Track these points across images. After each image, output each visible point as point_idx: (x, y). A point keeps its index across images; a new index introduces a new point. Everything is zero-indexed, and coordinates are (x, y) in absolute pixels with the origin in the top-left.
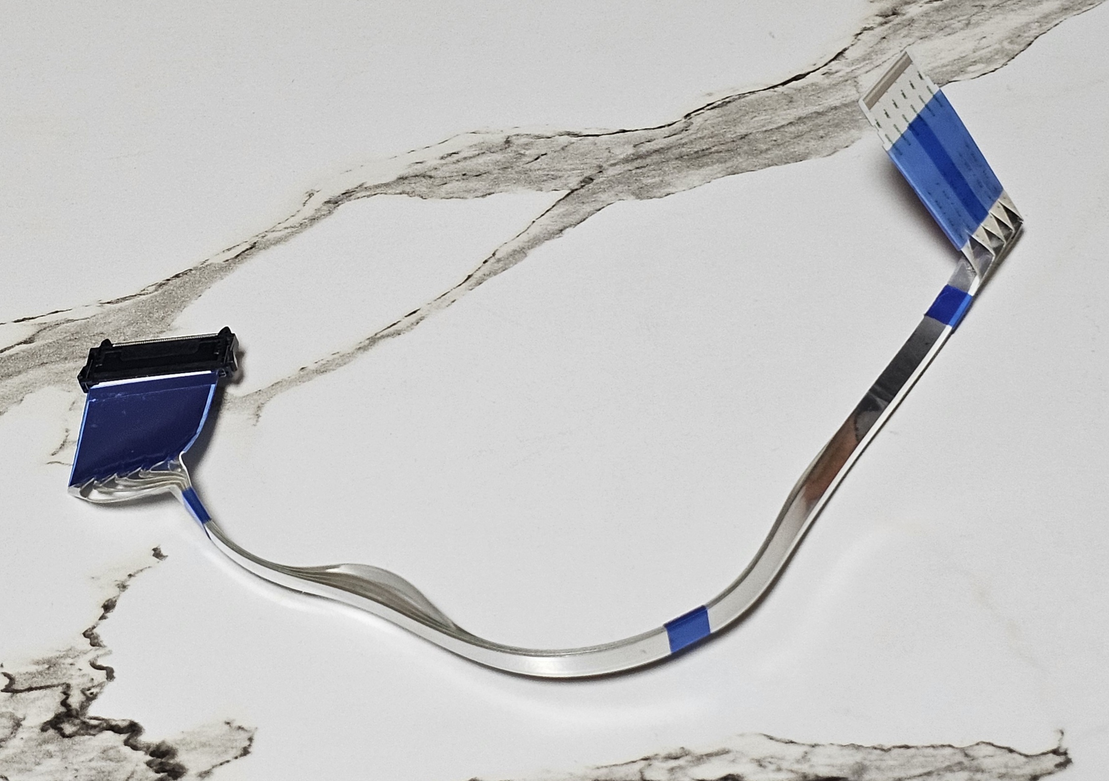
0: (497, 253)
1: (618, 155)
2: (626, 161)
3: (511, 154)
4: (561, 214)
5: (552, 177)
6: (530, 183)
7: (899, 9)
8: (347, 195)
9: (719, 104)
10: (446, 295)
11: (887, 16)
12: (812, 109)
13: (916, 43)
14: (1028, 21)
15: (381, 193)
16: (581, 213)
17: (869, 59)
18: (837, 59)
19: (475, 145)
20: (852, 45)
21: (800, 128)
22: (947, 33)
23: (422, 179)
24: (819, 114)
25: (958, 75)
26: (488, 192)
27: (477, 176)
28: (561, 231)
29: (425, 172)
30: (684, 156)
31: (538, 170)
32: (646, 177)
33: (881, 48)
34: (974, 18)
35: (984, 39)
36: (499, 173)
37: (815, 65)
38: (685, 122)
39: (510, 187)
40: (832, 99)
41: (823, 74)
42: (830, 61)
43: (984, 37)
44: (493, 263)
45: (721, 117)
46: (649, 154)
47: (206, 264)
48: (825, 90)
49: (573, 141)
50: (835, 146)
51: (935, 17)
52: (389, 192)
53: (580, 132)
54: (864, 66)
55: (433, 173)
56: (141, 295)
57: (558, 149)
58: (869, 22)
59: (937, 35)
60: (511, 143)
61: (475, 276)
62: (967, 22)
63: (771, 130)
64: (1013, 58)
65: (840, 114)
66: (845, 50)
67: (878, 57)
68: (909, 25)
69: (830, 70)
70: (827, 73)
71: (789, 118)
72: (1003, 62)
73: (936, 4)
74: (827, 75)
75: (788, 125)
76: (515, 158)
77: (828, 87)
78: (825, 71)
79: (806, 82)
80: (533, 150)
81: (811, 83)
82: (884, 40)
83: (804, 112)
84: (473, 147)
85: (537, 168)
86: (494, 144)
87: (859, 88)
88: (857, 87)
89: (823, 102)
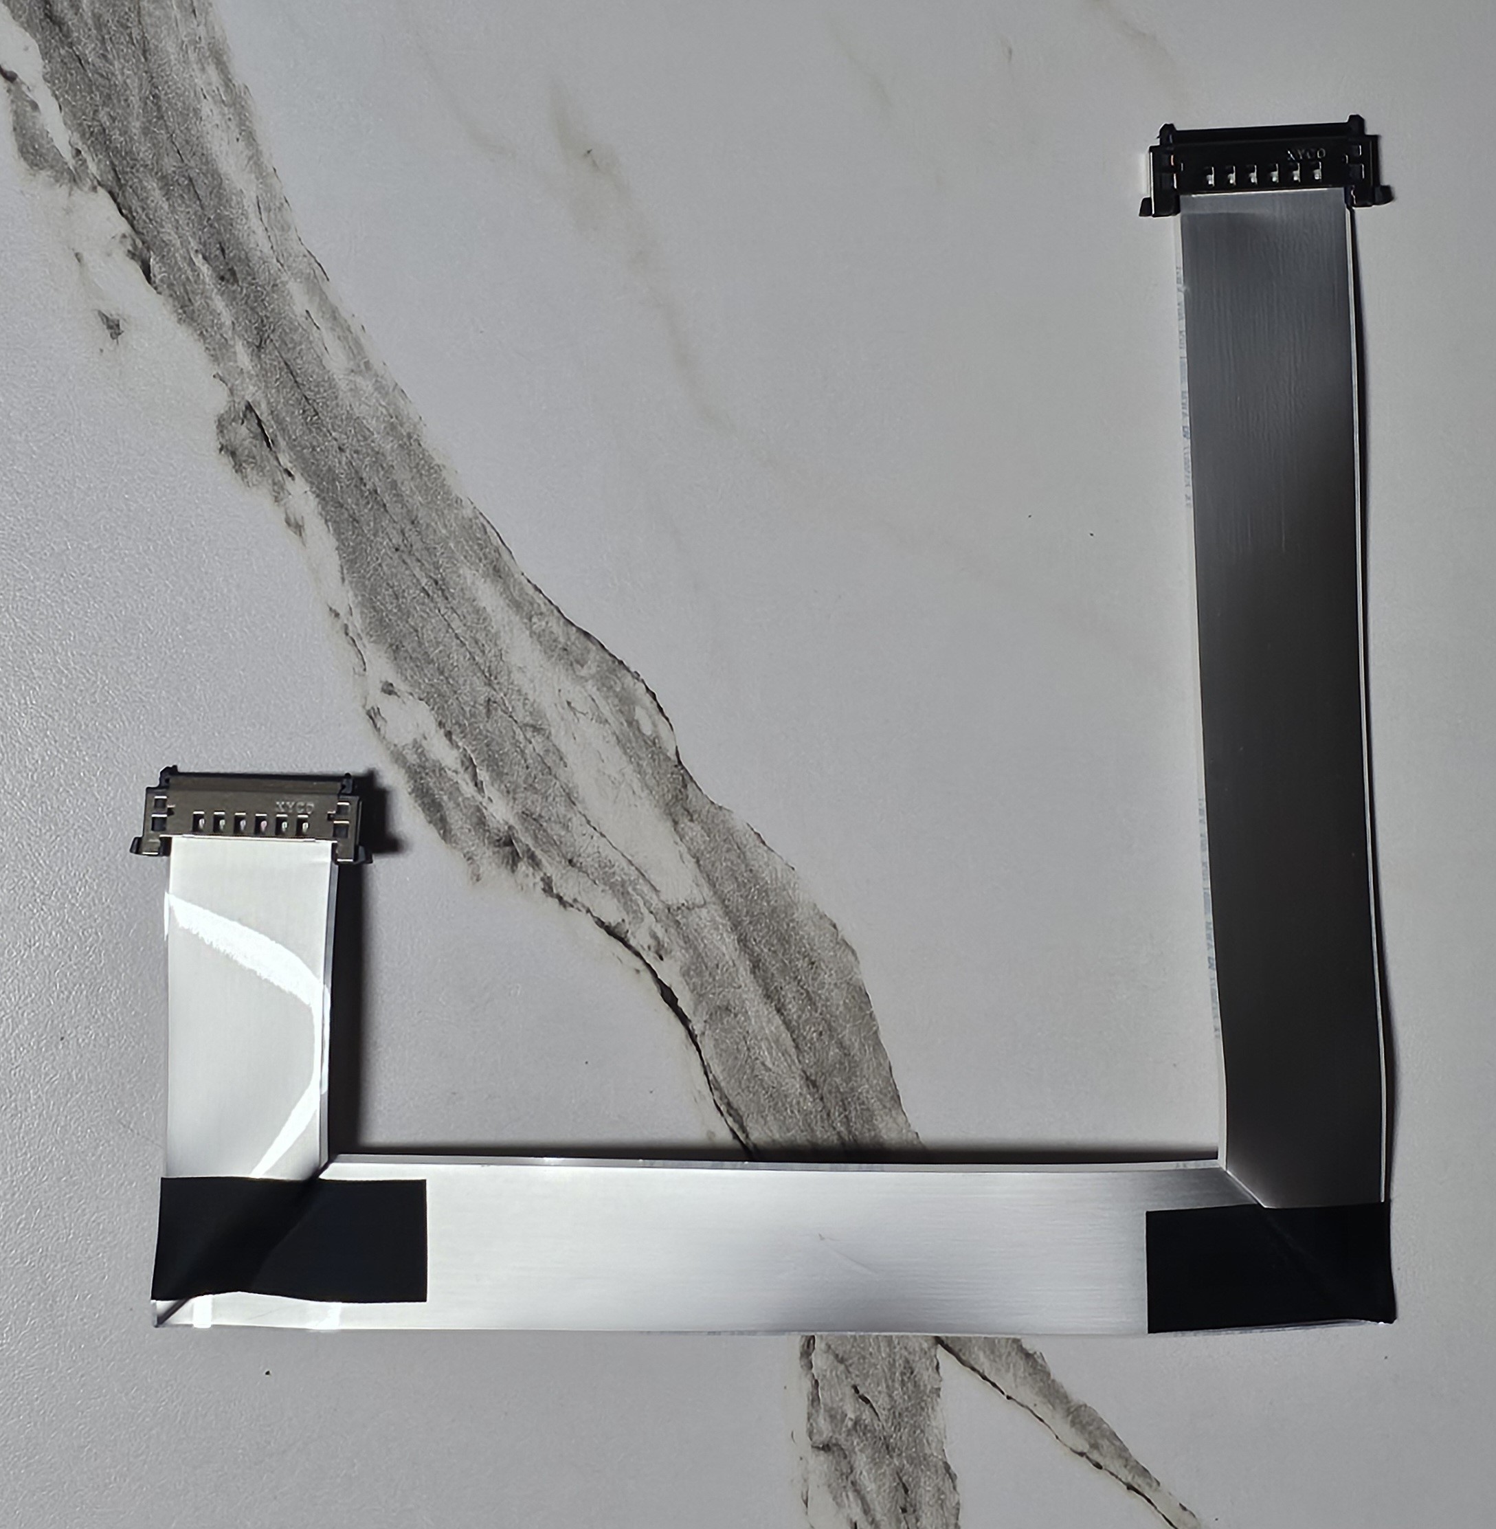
0: (1080, 1449)
3: (855, 1442)
4: (992, 1357)
5: (908, 1374)
6: (922, 1408)
7: (498, 836)
9: (734, 1121)
11: (518, 854)
12: (744, 977)
13: (585, 812)
14: (528, 632)
17: (623, 886)
18: (622, 935)
19: (835, 1498)
20: (588, 911)
21: (790, 995)
22: (559, 762)
24: (756, 966)
25: (663, 750)
26: (942, 1471)
27: (906, 1491)
28: (1028, 1356)
33: (597, 865)
34: (521, 716)
35: (573, 704)
36: (899, 1455)
37: (638, 971)
39: (930, 1438)
40: (719, 944)
41: (661, 958)
42: (628, 947)
43: (569, 703)
44: (1101, 1454)
45: (765, 1119)
48: (699, 955)
49: (823, 1346)
50: (832, 944)
51: (519, 776)
54: (639, 895)
57: (841, 1368)
58: (531, 885)
59: (562, 778)
60: (829, 1442)
61: (1129, 1479)
62: (530, 729)
63: (794, 1040)
64: (621, 662)
65: (756, 935)
66: (601, 923)
67: (619, 872)
68: (535, 819)
69: (649, 948)
70: (657, 952)
71: (766, 1013)
72: (629, 680)
73: (483, 775)
74: (662, 953)
75: (782, 1014)
76: (864, 1434)
77: (691, 951)
78: (652, 954)
79: (681, 987)
80: (845, 1407)
81: (681, 979)
82: (575, 860)
83: (752, 989)
84: (839, 1500)
85: (887, 1399)
86: (833, 1469)
87: (694, 904)
88: (691, 907)
89: (728, 960)
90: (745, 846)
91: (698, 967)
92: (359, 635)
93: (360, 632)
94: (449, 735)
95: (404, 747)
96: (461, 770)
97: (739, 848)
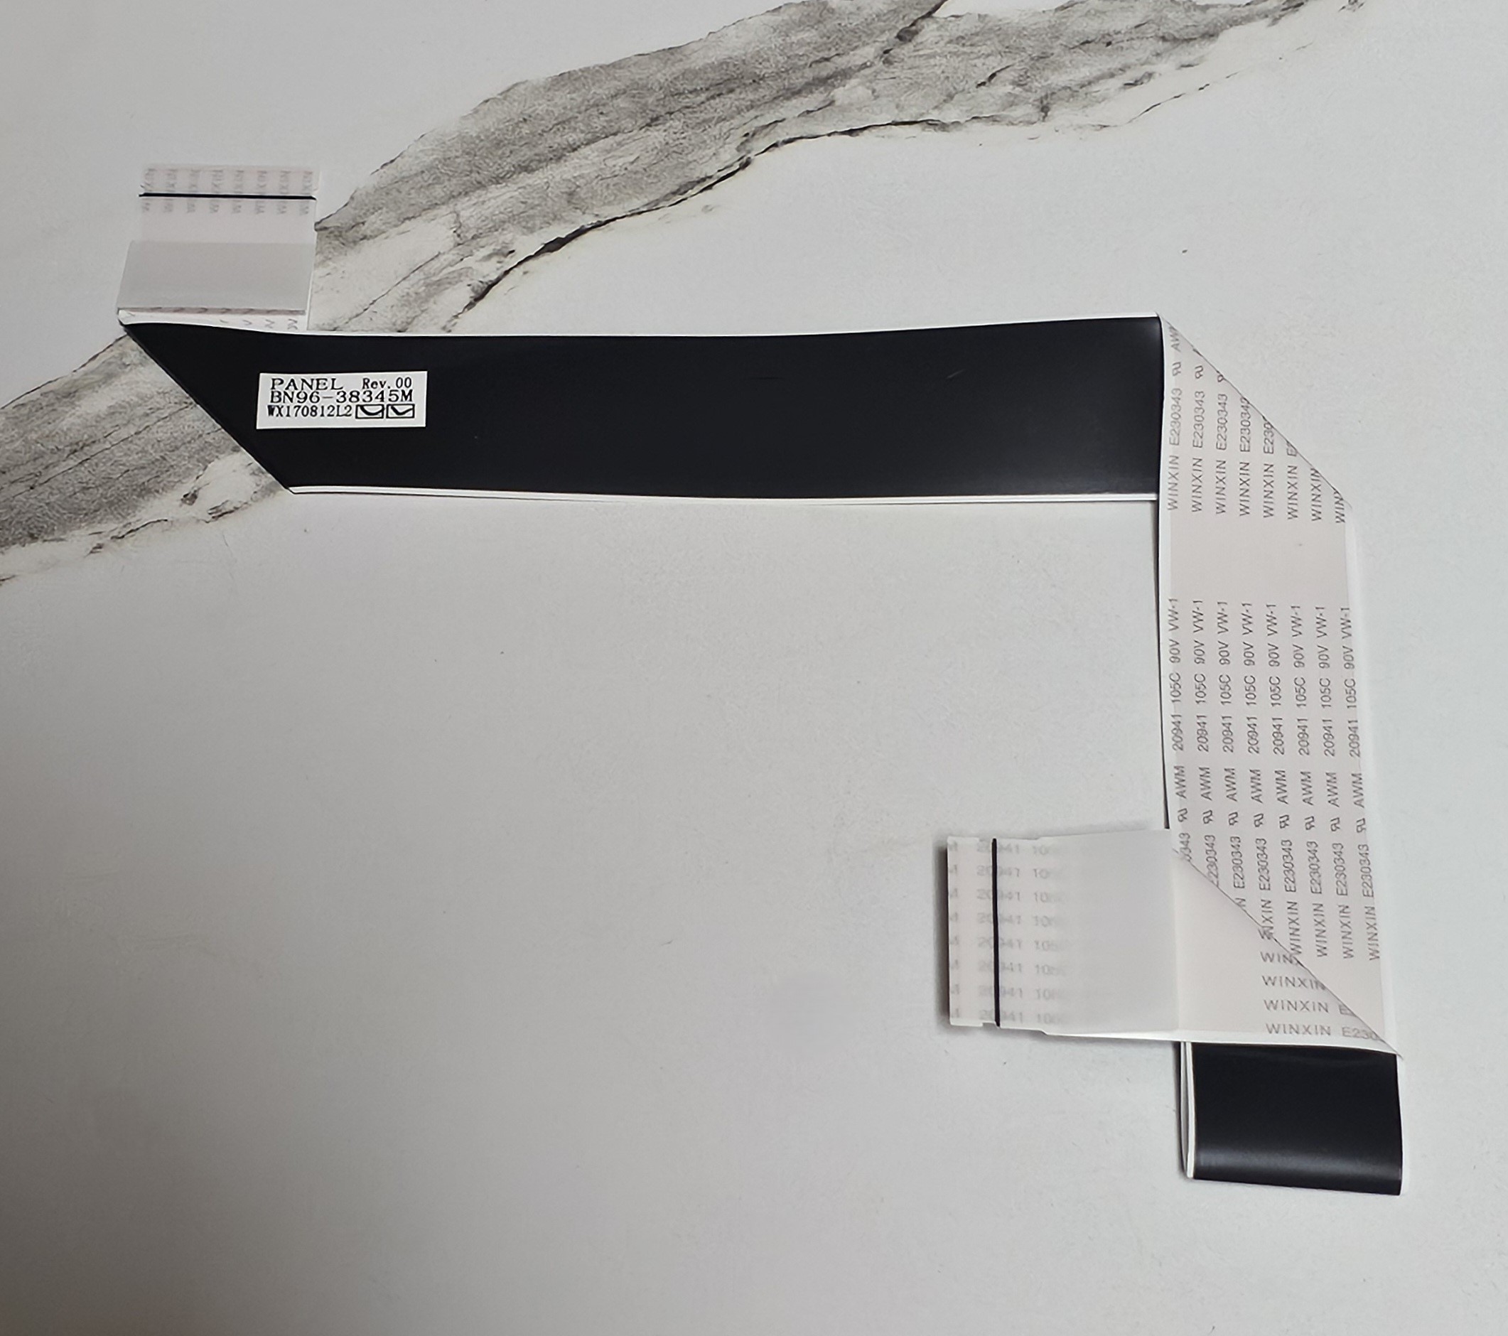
1: (859, 84)
2: (845, 74)
3: (1040, 86)
5: (964, 41)
9: (692, 188)
12: (537, 179)
15: (1239, 6)
17: (431, 285)
18: (486, 286)
19: (1098, 102)
20: (456, 317)
21: (558, 140)
23: (1177, 35)
24: (526, 169)
26: (1065, 13)
27: (1088, 42)
29: (1173, 48)
30: (751, 84)
31: (988, 55)
32: (811, 43)
33: (407, 309)
36: (1051, 48)
37: (525, 273)
38: (749, 152)
39: (1032, 22)
40: (499, 201)
41: (513, 251)
42: (498, 280)
45: (690, 162)
46: (809, 87)
48: (511, 219)
49: (935, 113)
50: (506, 103)
52: (1227, 10)
53: (923, 130)
54: (441, 271)
55: (1161, 46)
57: (958, 97)
60: (1038, 107)
63: (607, 137)
66: (470, 306)
69: (499, 262)
70: (506, 256)
71: (576, 160)
74: (506, 251)
75: (579, 146)
76: (1028, 77)
77: (506, 225)
78: (507, 259)
79: (543, 234)
80: (1000, 94)
81: (535, 234)
83: (550, 172)
84: (1100, 100)
85: (990, 58)
86: (1067, 104)
87: (455, 222)
88: (458, 225)
89: (517, 193)
90: (396, 177)
92: (125, 526)
93: (121, 525)
95: (258, 485)
97: (397, 182)
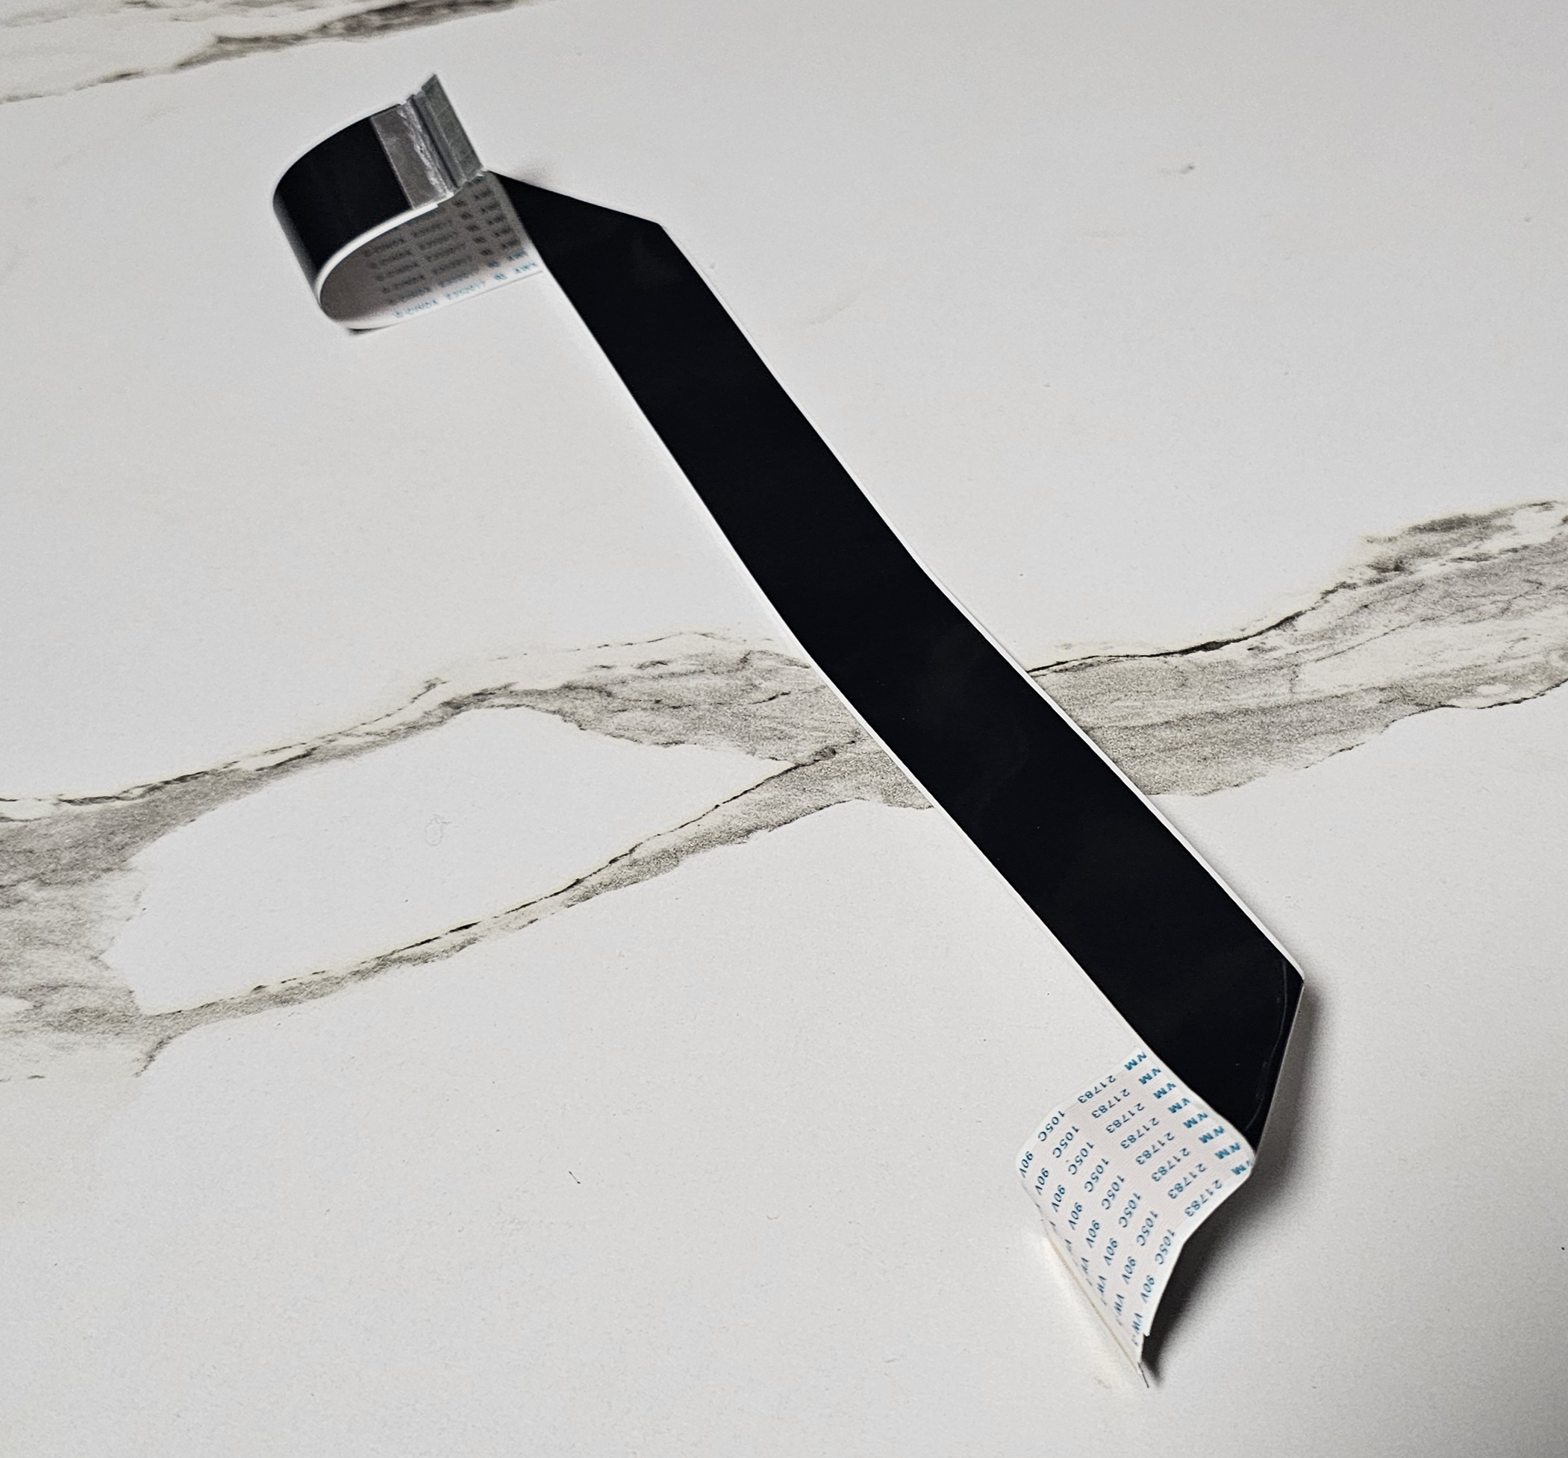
0: (637, 850)
3: (737, 681)
4: (763, 803)
5: (780, 735)
6: (744, 737)
7: (1406, 563)
8: (480, 697)
9: (1076, 666)
10: (527, 907)
11: (1384, 572)
12: (1210, 705)
13: (1412, 626)
15: (528, 706)
16: (793, 808)
17: (1330, 638)
18: (1281, 627)
19: (697, 656)
20: (1313, 609)
21: (1179, 734)
22: (1467, 619)
23: (597, 694)
24: (1217, 715)
25: (1459, 696)
26: (677, 738)
27: (674, 707)
28: (749, 832)
29: (606, 685)
31: (765, 717)
33: (1355, 623)
34: (1520, 602)
35: (1523, 642)
36: (709, 710)
37: (1243, 630)
39: (711, 737)
40: (1249, 694)
41: (1249, 649)
42: (1269, 629)
44: (623, 866)
47: (232, 768)
48: (1243, 676)
50: (1219, 779)
51: (1460, 588)
52: (540, 706)
54: (1317, 648)
55: (615, 689)
56: (118, 798)
57: (811, 688)
58: (1351, 575)
59: (1451, 619)
60: (749, 663)
61: (585, 883)
62: (1505, 606)
63: (1134, 727)
64: (1558, 685)
65: (1250, 725)
66: (1298, 614)
67: (1345, 637)
68: (1413, 591)
69: (1264, 643)
70: (1257, 647)
71: (1169, 713)
72: (1540, 688)
73: (1468, 565)
74: (1256, 651)
75: (1162, 724)
76: (743, 690)
77: (1250, 672)
78: (1255, 644)
79: (1218, 657)
80: (774, 682)
81: (1225, 659)
82: (1366, 609)
83: (1196, 707)
84: (693, 658)
85: (765, 714)
86: (723, 660)
87: (1296, 684)
88: (1292, 682)
89: (1232, 697)
90: (1343, 736)
91: (1234, 674)
94: (1515, 550)
95: (1510, 519)
96: (1477, 551)
97: (1340, 731)
